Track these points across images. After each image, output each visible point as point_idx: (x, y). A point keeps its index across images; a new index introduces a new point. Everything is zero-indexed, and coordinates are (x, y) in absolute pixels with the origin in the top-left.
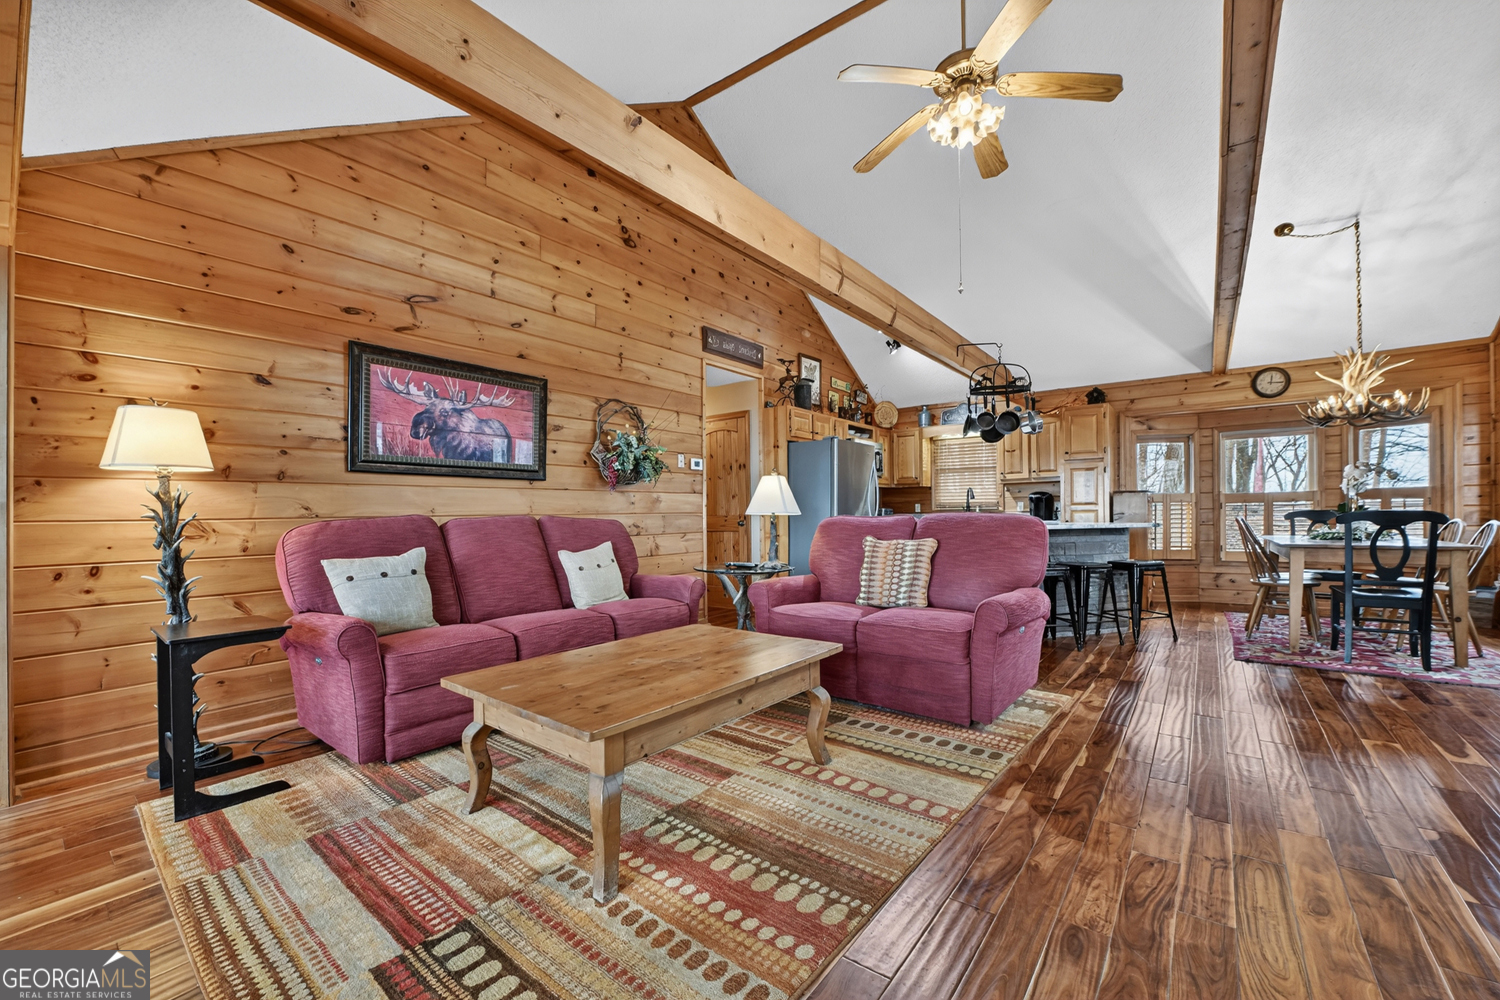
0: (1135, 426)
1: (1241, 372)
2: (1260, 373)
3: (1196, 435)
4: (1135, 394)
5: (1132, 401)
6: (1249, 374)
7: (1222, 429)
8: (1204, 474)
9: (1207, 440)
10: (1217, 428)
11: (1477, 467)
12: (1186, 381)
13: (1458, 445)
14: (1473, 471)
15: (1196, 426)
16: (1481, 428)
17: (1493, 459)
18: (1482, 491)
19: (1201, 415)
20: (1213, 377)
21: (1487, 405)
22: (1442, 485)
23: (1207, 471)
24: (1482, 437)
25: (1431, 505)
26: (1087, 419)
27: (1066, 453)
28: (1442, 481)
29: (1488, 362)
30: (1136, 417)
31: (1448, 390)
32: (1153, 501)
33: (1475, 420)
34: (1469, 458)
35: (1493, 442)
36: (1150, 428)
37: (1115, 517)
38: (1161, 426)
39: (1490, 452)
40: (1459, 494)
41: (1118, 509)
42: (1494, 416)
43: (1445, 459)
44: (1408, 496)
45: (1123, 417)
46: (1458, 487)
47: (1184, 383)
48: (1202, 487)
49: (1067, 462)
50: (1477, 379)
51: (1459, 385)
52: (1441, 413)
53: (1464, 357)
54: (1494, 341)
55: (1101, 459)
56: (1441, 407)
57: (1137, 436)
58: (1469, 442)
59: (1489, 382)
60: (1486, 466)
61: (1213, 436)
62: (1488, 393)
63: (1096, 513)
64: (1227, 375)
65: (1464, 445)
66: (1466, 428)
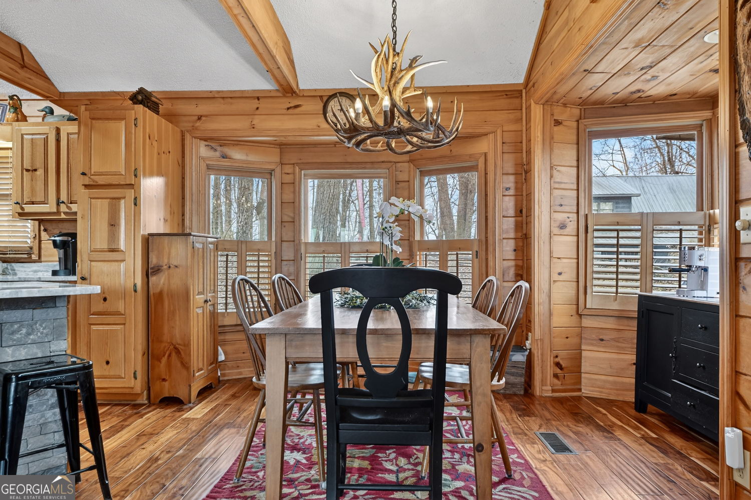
0: (203, 150)
1: (313, 95)
2: (331, 97)
3: (278, 170)
4: (203, 108)
5: (199, 118)
6: (321, 97)
7: (304, 165)
8: (286, 219)
9: (288, 179)
10: (298, 164)
11: (513, 219)
12: (258, 98)
13: (499, 196)
14: (510, 223)
15: (278, 160)
16: (516, 178)
17: (524, 211)
18: (516, 243)
19: (283, 147)
20: (284, 96)
21: (519, 155)
22: (486, 238)
23: (289, 216)
24: (516, 189)
25: (478, 259)
26: (112, 125)
27: (84, 174)
28: (486, 233)
29: (521, 109)
30: (205, 140)
31: (491, 136)
32: (225, 250)
33: (511, 170)
34: (507, 210)
35: (524, 194)
36: (224, 156)
37: (149, 271)
38: (238, 155)
39: (522, 204)
40: (499, 247)
41: (154, 260)
42: (525, 166)
43: (489, 210)
44: (460, 249)
45: (188, 137)
46: (499, 239)
47: (256, 101)
48: (284, 234)
49: (87, 186)
50: (513, 127)
51: (499, 132)
52: (486, 160)
53: (503, 102)
54: (525, 88)
55: (131, 186)
56: (485, 154)
57: (207, 165)
58: (507, 193)
59: (522, 131)
60: (520, 219)
61: (294, 173)
62: (521, 142)
63: (122, 265)
64: (298, 96)
65: (503, 195)
66: (505, 177)
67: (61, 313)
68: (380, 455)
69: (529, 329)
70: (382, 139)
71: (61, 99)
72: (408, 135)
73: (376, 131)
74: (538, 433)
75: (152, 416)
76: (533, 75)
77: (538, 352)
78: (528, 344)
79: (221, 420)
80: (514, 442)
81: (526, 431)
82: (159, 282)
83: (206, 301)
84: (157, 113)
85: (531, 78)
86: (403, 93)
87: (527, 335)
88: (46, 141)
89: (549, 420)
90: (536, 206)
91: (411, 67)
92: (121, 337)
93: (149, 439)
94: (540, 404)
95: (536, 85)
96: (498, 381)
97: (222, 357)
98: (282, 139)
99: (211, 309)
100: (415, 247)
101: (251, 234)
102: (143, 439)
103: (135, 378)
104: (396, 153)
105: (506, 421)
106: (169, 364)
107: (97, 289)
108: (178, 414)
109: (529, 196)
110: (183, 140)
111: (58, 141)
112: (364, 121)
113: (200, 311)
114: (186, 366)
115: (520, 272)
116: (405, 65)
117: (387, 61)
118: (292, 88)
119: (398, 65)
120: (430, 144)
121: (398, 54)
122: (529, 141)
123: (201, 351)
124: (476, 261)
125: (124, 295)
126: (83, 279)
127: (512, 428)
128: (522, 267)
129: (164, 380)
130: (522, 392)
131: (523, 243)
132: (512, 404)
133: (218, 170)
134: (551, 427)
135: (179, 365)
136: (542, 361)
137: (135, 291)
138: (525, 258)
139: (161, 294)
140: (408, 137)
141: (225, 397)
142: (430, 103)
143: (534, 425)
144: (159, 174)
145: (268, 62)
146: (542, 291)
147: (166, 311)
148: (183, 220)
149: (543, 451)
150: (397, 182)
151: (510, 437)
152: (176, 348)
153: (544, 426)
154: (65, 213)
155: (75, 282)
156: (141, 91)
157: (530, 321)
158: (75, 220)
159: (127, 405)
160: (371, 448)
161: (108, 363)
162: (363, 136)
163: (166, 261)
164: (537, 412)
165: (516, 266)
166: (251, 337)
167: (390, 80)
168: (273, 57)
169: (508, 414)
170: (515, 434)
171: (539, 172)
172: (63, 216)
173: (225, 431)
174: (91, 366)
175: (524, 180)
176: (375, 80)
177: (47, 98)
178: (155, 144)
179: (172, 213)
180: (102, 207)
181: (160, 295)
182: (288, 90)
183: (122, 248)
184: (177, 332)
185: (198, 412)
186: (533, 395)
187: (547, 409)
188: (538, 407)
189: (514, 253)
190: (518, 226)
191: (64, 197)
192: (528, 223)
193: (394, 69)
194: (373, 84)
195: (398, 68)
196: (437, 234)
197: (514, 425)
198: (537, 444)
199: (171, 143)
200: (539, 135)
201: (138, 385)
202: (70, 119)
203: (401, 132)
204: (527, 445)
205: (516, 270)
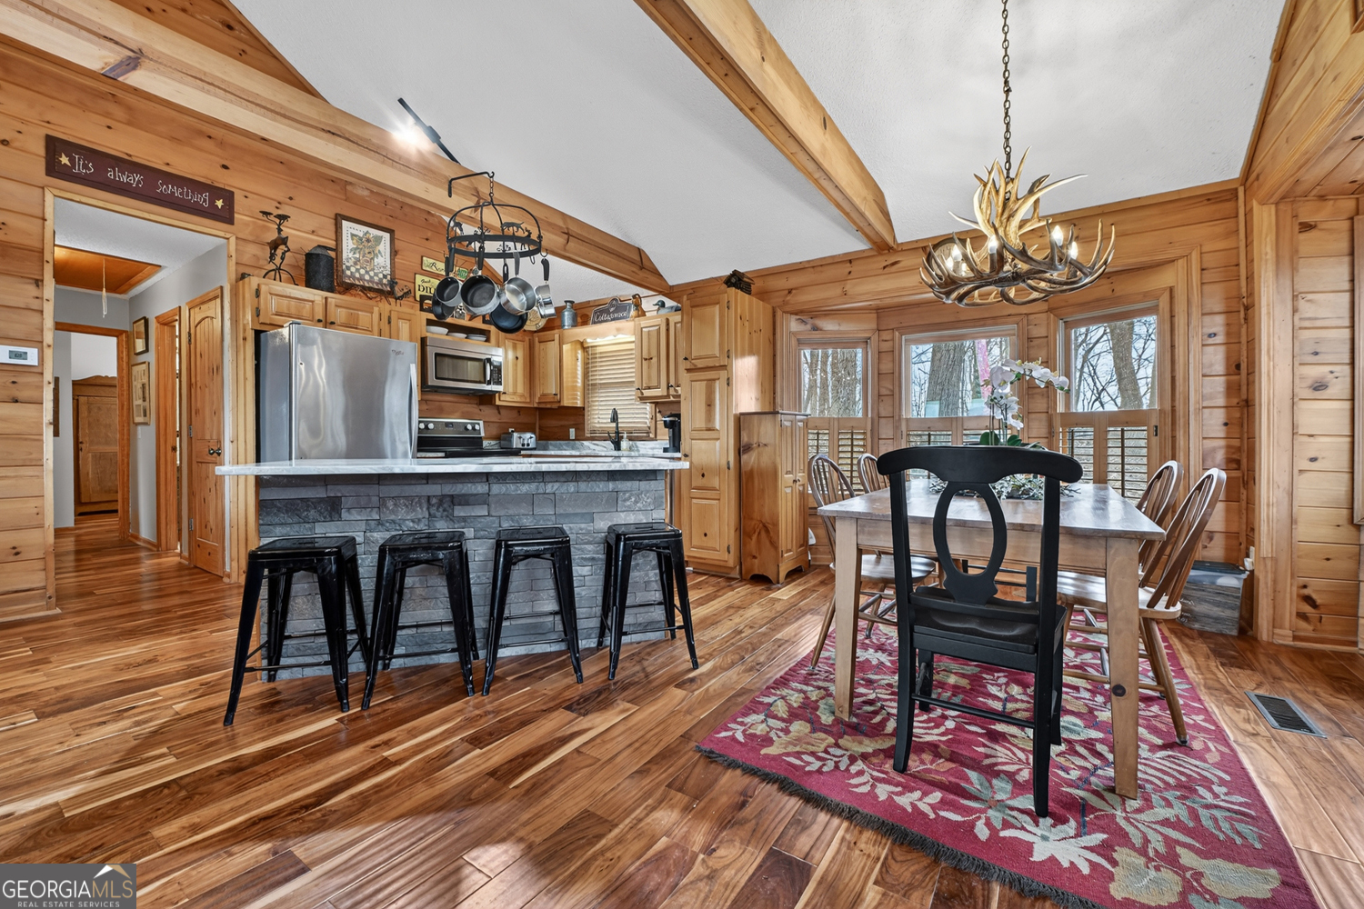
0: (794, 325)
1: (914, 248)
2: (937, 245)
3: (875, 338)
4: (794, 281)
5: (790, 292)
6: (924, 248)
7: (904, 330)
8: (884, 392)
9: (886, 346)
10: (897, 329)
11: (1223, 378)
12: (850, 261)
13: (1195, 344)
14: (1217, 386)
15: (874, 326)
16: (1227, 319)
17: (1244, 366)
18: (1228, 415)
19: (880, 312)
20: (880, 254)
21: (1235, 283)
22: (1173, 407)
23: (887, 389)
24: (1228, 334)
25: (1158, 438)
26: (708, 310)
27: (686, 359)
28: (1173, 399)
29: (1237, 216)
30: (796, 314)
31: (1181, 262)
32: (816, 428)
33: (1219, 307)
34: (1211, 365)
35: (1244, 340)
36: (815, 328)
37: (742, 449)
38: (829, 325)
39: (1240, 355)
40: (1196, 420)
41: (745, 438)
42: (1245, 300)
43: (1177, 367)
44: (1127, 424)
45: (779, 313)
46: (1195, 409)
47: (848, 265)
48: (881, 409)
49: (689, 370)
50: (1222, 245)
51: (1195, 256)
52: (1172, 297)
53: (1203, 211)
54: (1244, 184)
55: (724, 367)
56: (1171, 290)
57: (798, 340)
58: (1211, 341)
59: (1238, 248)
60: (1235, 378)
61: (893, 340)
62: (1238, 265)
63: (718, 443)
64: (896, 251)
65: (1203, 345)
66: (1207, 319)
67: (660, 486)
68: (984, 676)
69: (1251, 542)
70: (993, 290)
71: (671, 292)
72: (1029, 279)
73: (981, 280)
74: (1252, 695)
75: (742, 592)
76: (1256, 163)
77: (1266, 577)
78: (1248, 563)
79: (806, 604)
80: (1202, 698)
81: (1229, 688)
82: (750, 459)
83: (795, 481)
84: (749, 292)
85: (1253, 168)
86: (1020, 227)
87: (1248, 549)
88: (659, 331)
89: (1280, 679)
90: (1264, 358)
91: (1031, 192)
92: (716, 512)
93: (736, 612)
94: (1267, 655)
95: (1261, 177)
96: (1167, 607)
97: (812, 541)
98: (878, 302)
99: (801, 488)
100: (1057, 422)
101: (854, 411)
102: (732, 611)
103: (729, 552)
104: (1014, 303)
105: (1194, 666)
106: (759, 541)
107: (685, 465)
108: (765, 592)
109: (1252, 344)
110: (774, 316)
111: (668, 330)
112: (964, 270)
113: (789, 490)
114: (774, 544)
115: (1235, 456)
116: (1023, 192)
117: (997, 192)
118: (888, 245)
119: (1013, 192)
120: (1065, 287)
121: (1012, 180)
122: (1250, 261)
123: (790, 532)
124: (1155, 440)
125: (719, 472)
126: (686, 456)
127: (1205, 679)
128: (1239, 449)
129: (755, 557)
130: (1235, 633)
131: (1242, 414)
132: (1212, 646)
133: (813, 344)
134: (1281, 690)
135: (768, 543)
136: (1275, 591)
137: (729, 468)
138: (1245, 435)
139: (751, 472)
140: (1029, 281)
141: (813, 582)
142: (1058, 234)
143: (1248, 683)
144: (751, 353)
145: (858, 221)
146: (1275, 486)
147: (756, 489)
148: (774, 398)
149: (1255, 721)
150: (1030, 339)
151: (1199, 692)
152: (765, 526)
153: (1267, 686)
154: (674, 396)
155: (679, 459)
156: (735, 273)
157: (1253, 530)
158: (679, 402)
159: (721, 577)
160: (976, 666)
161: (705, 535)
162: (966, 288)
163: (755, 441)
164: (1256, 664)
165: (1228, 447)
166: (827, 520)
167: (1002, 214)
168: (862, 215)
169: (1201, 660)
170: (1208, 688)
171: (1268, 305)
172: (672, 399)
173: (809, 616)
174: (680, 535)
175: (1243, 321)
176: (979, 217)
177: (661, 293)
178: (747, 324)
179: (763, 392)
180: (700, 387)
181: (751, 474)
182: (883, 247)
183: (718, 427)
184: (766, 510)
185: (785, 594)
186: (1255, 639)
187: (1278, 663)
188: (1262, 658)
189: (1224, 428)
190: (1231, 389)
191: (672, 383)
192: (1250, 383)
193: (1006, 201)
194: (976, 223)
195: (1013, 198)
196: (1119, 404)
197: (1209, 676)
198: (1247, 709)
199: (763, 321)
200: (1269, 250)
201: (731, 560)
202: (677, 309)
203: (1017, 277)
204: (1226, 708)
205: (1227, 453)
